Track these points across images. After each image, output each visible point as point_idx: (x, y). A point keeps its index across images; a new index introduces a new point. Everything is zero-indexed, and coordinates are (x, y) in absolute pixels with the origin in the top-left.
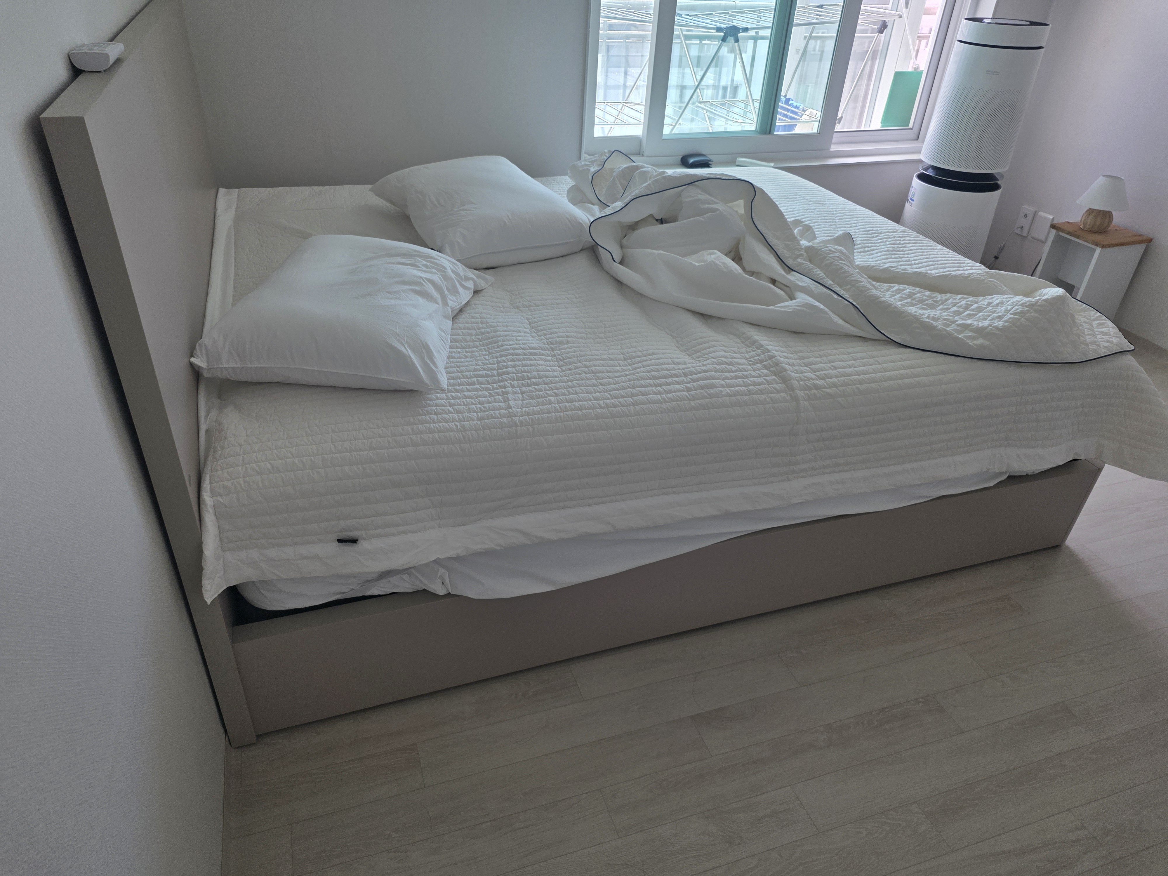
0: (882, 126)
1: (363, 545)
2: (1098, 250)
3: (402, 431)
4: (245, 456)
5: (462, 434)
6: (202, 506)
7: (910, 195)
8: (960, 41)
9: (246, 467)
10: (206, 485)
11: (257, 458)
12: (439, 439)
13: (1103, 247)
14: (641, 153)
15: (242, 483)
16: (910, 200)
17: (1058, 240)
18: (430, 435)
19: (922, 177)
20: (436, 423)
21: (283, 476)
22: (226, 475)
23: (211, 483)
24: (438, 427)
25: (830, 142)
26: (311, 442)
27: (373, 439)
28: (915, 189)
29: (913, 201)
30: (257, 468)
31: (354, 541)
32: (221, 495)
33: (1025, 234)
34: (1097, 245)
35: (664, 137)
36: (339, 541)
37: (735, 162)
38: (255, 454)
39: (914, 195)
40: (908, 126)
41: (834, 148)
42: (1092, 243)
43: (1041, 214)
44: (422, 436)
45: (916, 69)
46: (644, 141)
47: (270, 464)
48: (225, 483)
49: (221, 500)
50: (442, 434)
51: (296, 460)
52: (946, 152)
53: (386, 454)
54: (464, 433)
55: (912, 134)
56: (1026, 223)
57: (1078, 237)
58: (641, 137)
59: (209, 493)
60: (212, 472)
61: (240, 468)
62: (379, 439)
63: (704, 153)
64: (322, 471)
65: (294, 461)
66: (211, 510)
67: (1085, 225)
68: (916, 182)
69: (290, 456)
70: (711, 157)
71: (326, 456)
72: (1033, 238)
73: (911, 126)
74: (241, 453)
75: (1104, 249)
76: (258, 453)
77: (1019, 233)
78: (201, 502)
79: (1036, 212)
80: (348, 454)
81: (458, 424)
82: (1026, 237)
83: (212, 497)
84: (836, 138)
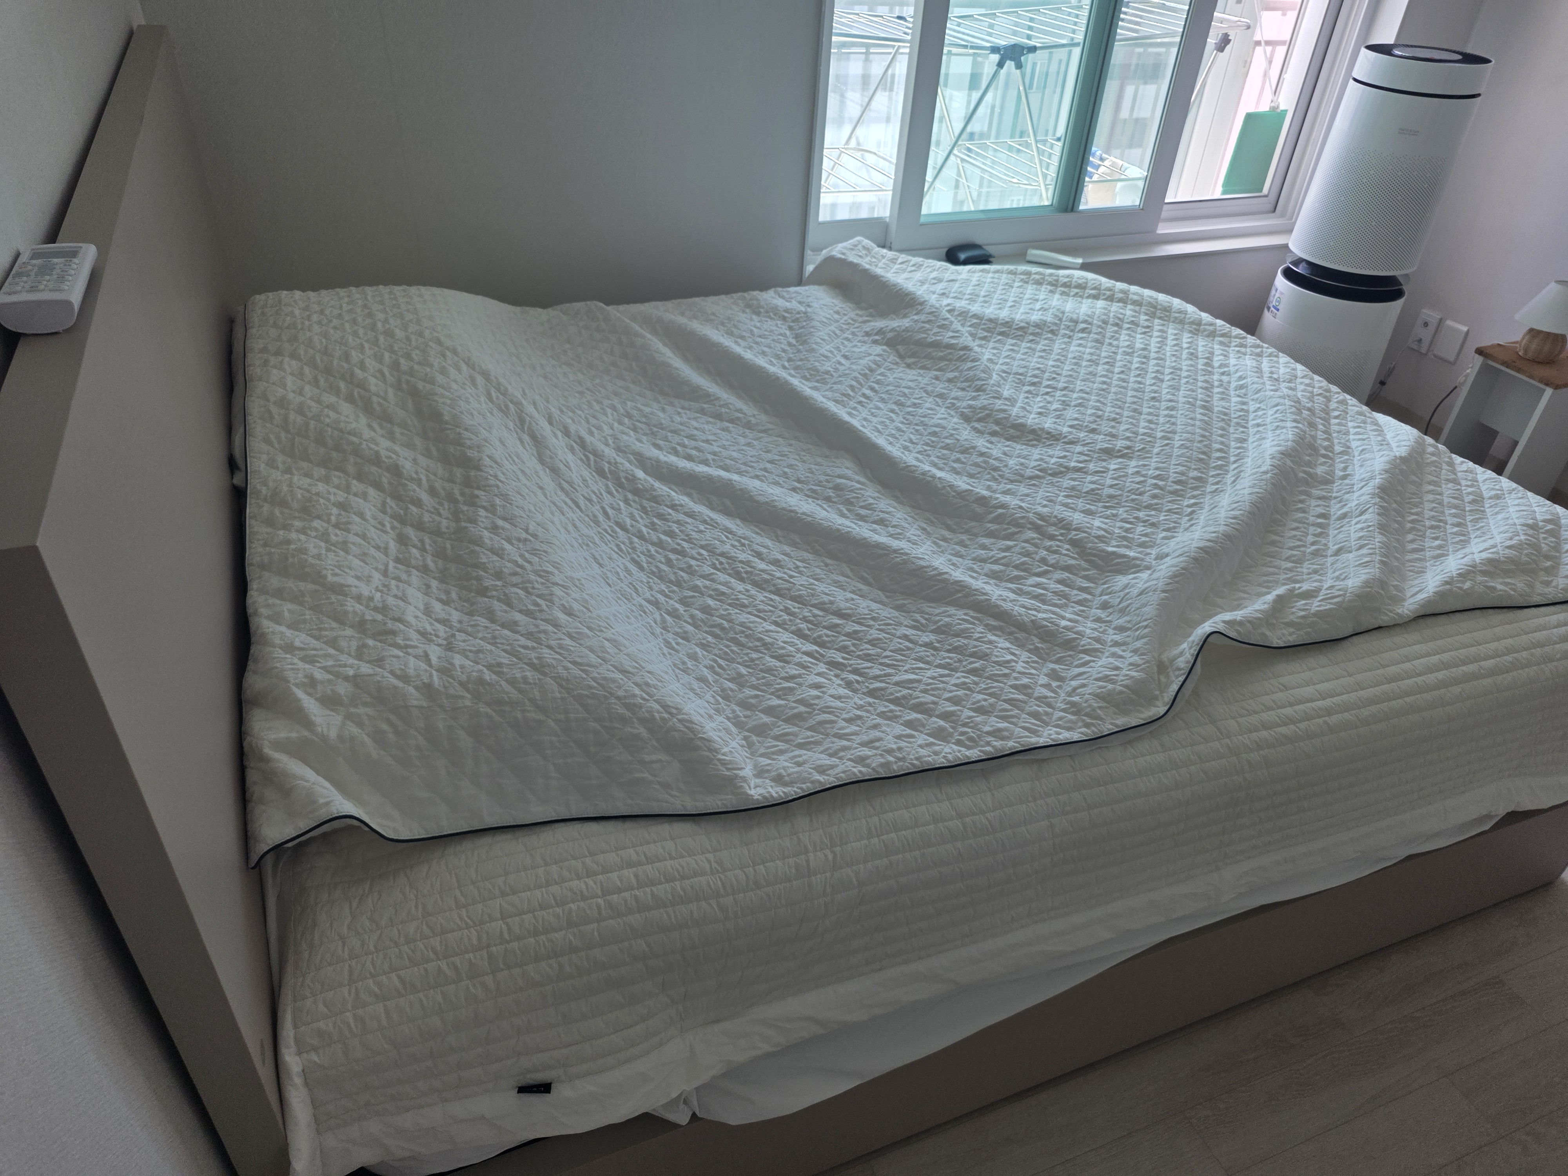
0: (1224, 193)
1: (560, 1092)
2: (1549, 392)
3: (619, 884)
4: (353, 963)
5: (720, 877)
6: (283, 1076)
7: (1273, 301)
8: (1355, 80)
9: (356, 989)
10: (288, 1031)
11: (374, 968)
12: (682, 893)
13: (1557, 387)
14: (888, 244)
15: (351, 1021)
16: (1272, 308)
17: (1485, 370)
18: (667, 886)
19: (1289, 274)
20: (675, 858)
21: (423, 998)
22: (321, 1006)
23: (296, 1027)
24: (678, 867)
25: (1157, 219)
26: (466, 924)
27: (572, 905)
28: (1282, 293)
29: (1278, 310)
30: (376, 990)
31: (545, 1088)
32: (315, 1049)
33: (1424, 350)
34: (1547, 385)
35: (923, 220)
36: (522, 1090)
37: (1025, 254)
38: (370, 956)
39: (1279, 302)
40: (1261, 191)
41: (1163, 229)
42: (1540, 381)
43: (1449, 323)
44: (654, 889)
45: (1274, 109)
46: (893, 228)
47: (399, 977)
48: (321, 1025)
49: (316, 1059)
50: (687, 881)
51: (443, 965)
52: (1332, 244)
53: (596, 934)
54: (722, 877)
55: (1267, 204)
56: (1426, 335)
57: (1518, 370)
58: (888, 220)
59: (293, 1049)
60: (295, 1002)
61: (345, 990)
62: (582, 904)
63: (978, 241)
64: (489, 979)
65: (439, 966)
66: (298, 1081)
67: (1526, 351)
68: (1281, 281)
69: (432, 956)
70: (990, 250)
71: (494, 948)
72: (1435, 356)
73: (1265, 190)
74: (346, 956)
75: (1558, 391)
76: (375, 955)
77: (1415, 347)
78: (281, 1067)
79: (1441, 320)
80: (532, 940)
81: (710, 856)
82: (1426, 354)
83: (299, 1053)
84: (1166, 212)
